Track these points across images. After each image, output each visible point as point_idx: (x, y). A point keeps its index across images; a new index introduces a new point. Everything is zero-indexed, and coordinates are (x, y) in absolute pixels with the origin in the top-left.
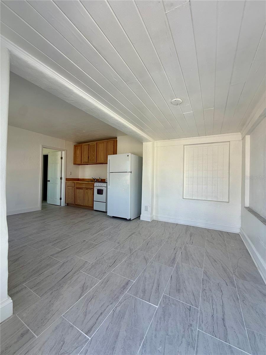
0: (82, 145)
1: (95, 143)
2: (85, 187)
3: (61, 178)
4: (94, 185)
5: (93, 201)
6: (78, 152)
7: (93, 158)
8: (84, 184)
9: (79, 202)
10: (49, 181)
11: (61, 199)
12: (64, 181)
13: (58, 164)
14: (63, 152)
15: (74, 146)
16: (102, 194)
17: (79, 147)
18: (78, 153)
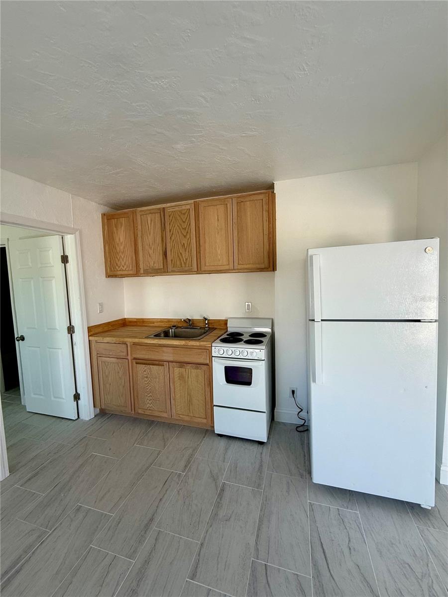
0: (134, 213)
1: (188, 204)
2: (171, 359)
3: (71, 330)
4: (211, 352)
5: (212, 406)
6: (122, 236)
7: (185, 255)
8: (165, 349)
9: (150, 406)
10: (22, 338)
11: (77, 397)
12: (81, 337)
13: (53, 281)
14: (70, 239)
15: (103, 215)
16: (249, 383)
17: (123, 220)
18: (122, 240)
